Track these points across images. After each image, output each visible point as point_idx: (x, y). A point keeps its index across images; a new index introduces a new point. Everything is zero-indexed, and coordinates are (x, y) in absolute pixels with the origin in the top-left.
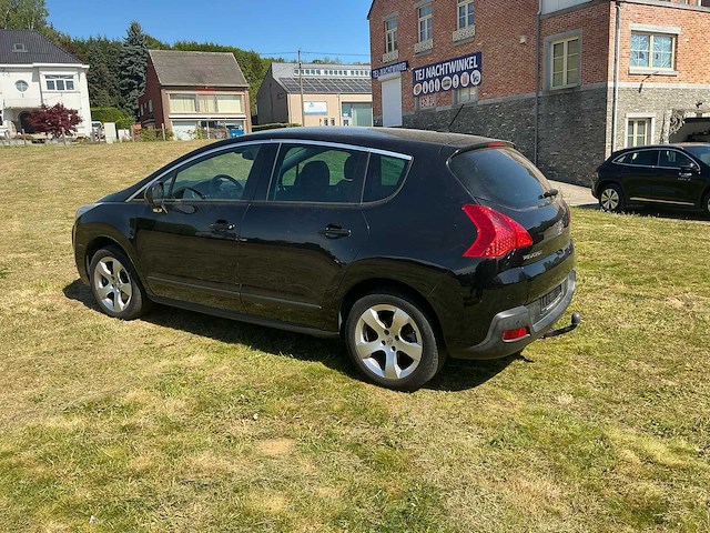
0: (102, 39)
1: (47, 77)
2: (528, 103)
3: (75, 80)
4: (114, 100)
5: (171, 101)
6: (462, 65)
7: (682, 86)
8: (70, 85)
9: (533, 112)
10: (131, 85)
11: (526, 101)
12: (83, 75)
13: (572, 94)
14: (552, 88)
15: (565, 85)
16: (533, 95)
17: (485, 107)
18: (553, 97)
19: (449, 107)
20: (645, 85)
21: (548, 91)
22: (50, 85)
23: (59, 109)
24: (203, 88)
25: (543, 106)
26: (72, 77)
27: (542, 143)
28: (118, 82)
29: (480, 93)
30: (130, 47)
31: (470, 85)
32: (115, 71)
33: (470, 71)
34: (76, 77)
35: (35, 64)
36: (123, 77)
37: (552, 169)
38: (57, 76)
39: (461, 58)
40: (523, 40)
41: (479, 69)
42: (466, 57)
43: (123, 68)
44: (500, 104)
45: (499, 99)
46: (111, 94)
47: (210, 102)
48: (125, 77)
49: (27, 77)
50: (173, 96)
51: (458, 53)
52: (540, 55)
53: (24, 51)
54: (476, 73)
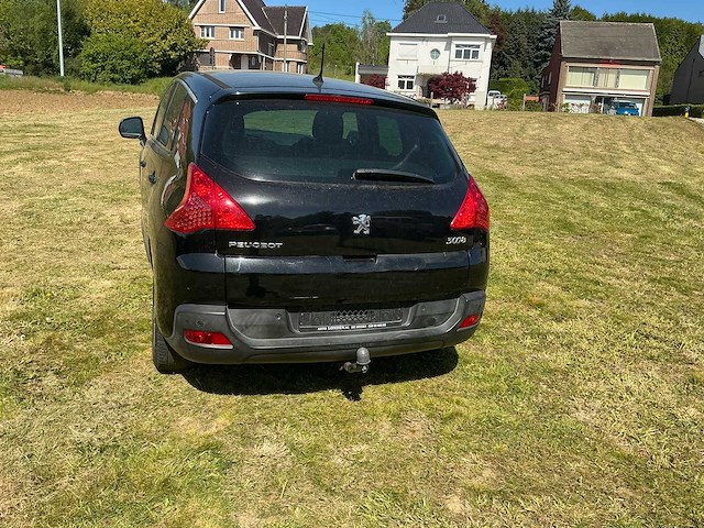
0: (530, 11)
1: (457, 46)
3: (481, 50)
4: (525, 72)
5: (569, 74)
8: (476, 54)
10: (545, 56)
12: (489, 45)
22: (458, 54)
23: (458, 77)
24: (608, 62)
26: (478, 46)
28: (533, 54)
30: (553, 18)
32: (533, 43)
34: (482, 47)
35: (450, 34)
36: (539, 49)
38: (466, 46)
43: (541, 40)
46: (524, 66)
47: (612, 77)
48: (542, 48)
49: (441, 46)
50: (572, 69)
53: (444, 21)
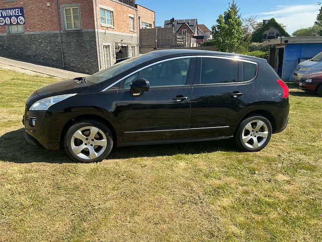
2: (56, 36)
6: (11, 12)
7: (117, 33)
9: (59, 39)
11: (54, 35)
13: (78, 33)
14: (67, 29)
15: (73, 28)
16: (58, 32)
17: (30, 36)
18: (68, 34)
19: (5, 34)
20: (107, 32)
21: (65, 30)
25: (63, 37)
27: (65, 54)
29: (25, 28)
31: (18, 24)
33: (17, 17)
37: (73, 67)
39: (10, 9)
40: (48, 5)
41: (23, 16)
42: (14, 9)
44: (39, 35)
45: (38, 33)
51: (7, 6)
52: (59, 13)
54: (21, 18)
